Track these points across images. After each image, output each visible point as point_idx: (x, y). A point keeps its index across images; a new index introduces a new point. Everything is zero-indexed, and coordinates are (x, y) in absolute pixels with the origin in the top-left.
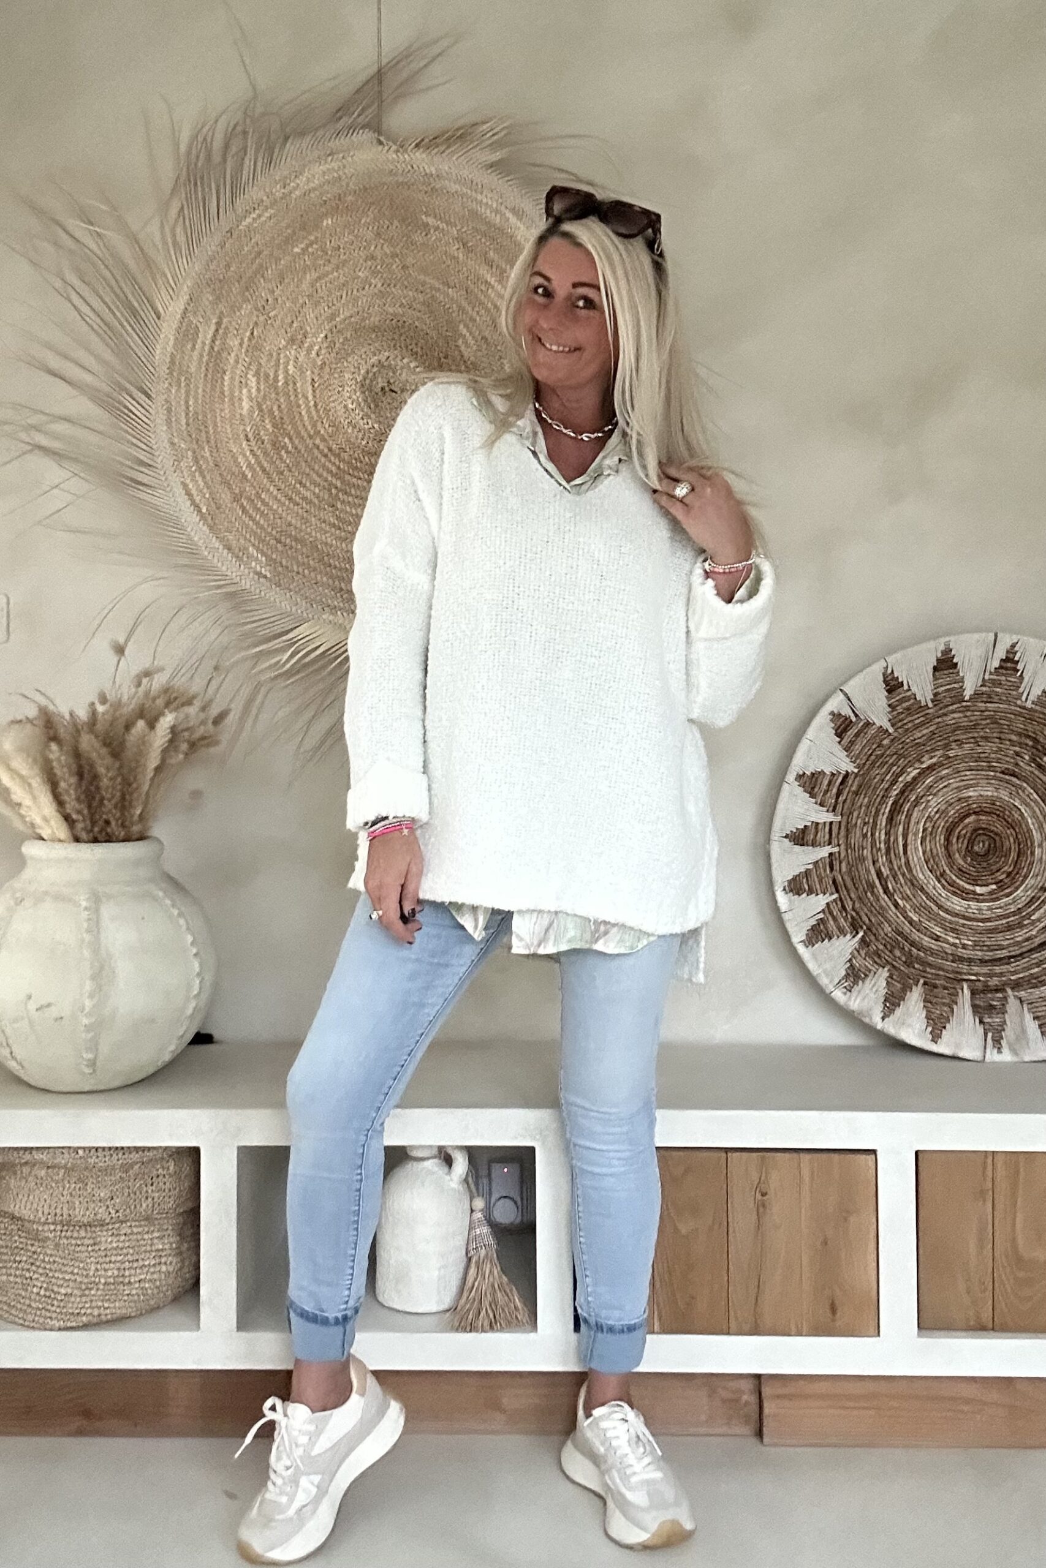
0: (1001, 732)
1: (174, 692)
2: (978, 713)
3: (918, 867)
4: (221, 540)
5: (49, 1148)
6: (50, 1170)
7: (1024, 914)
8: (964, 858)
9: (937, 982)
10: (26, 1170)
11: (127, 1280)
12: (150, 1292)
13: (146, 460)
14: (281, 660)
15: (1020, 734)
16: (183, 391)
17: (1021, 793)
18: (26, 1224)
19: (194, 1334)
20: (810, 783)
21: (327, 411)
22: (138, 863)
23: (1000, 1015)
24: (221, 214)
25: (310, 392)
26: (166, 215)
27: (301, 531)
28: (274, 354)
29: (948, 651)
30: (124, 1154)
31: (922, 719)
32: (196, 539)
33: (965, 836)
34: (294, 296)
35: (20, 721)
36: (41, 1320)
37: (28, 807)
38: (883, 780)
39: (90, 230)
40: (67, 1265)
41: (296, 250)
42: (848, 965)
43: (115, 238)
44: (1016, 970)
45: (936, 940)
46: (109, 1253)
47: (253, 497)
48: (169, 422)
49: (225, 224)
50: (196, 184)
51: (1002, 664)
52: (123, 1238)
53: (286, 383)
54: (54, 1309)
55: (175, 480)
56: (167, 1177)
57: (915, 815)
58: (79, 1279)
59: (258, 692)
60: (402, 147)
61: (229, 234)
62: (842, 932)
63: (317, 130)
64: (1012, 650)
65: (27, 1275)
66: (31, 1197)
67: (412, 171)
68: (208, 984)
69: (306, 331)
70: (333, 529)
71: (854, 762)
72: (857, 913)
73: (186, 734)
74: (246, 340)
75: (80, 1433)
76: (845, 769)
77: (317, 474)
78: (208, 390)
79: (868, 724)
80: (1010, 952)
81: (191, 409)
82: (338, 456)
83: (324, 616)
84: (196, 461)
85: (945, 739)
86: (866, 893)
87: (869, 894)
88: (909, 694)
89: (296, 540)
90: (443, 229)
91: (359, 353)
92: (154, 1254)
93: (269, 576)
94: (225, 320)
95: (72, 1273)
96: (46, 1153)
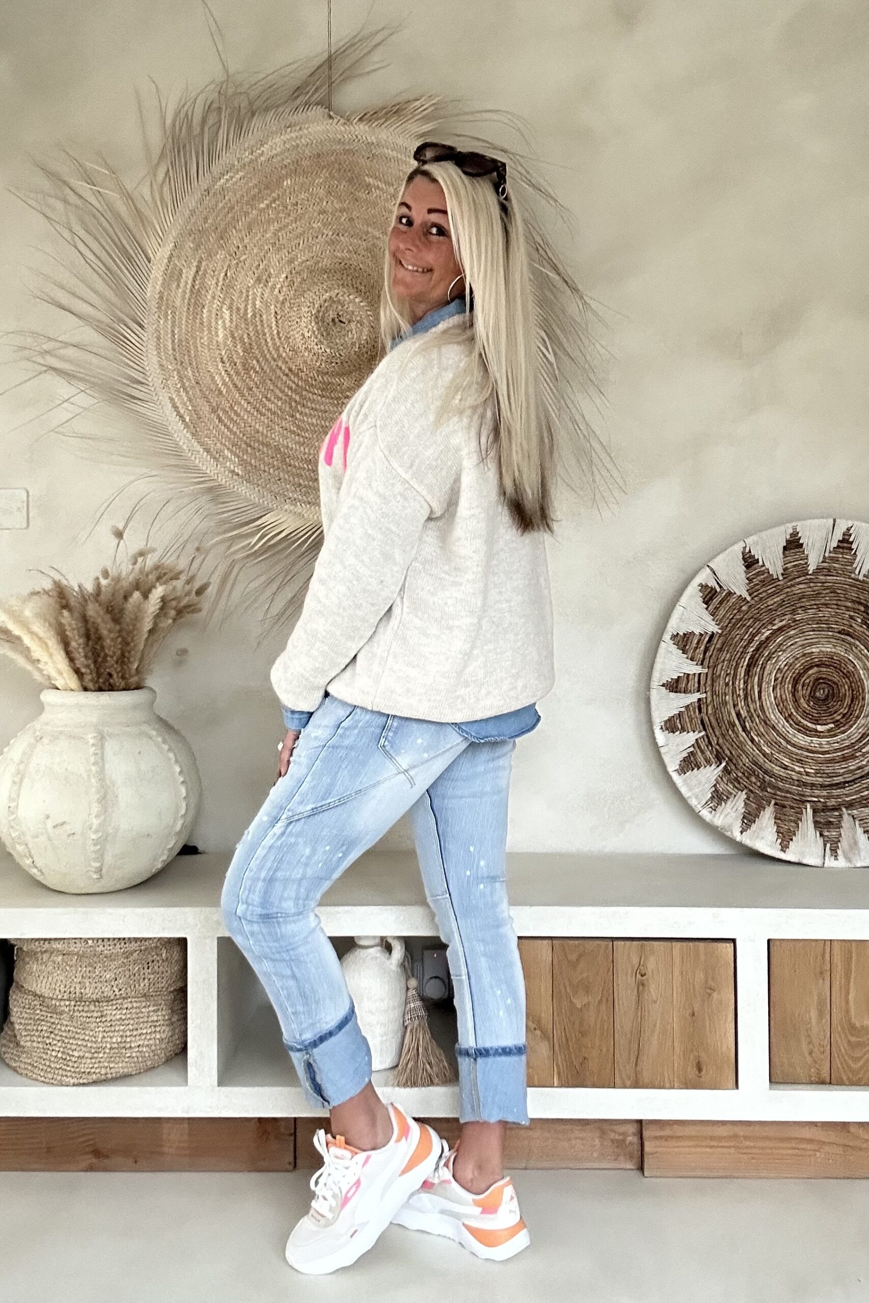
0: (840, 600)
1: (163, 569)
2: (820, 584)
3: (771, 711)
4: (202, 444)
5: (64, 939)
6: (65, 957)
7: (856, 748)
8: (808, 701)
9: (786, 803)
10: (45, 957)
11: (128, 1045)
12: (147, 1055)
13: (140, 379)
14: (250, 543)
15: (853, 601)
16: (169, 322)
17: (854, 648)
18: (46, 1000)
19: (182, 1088)
20: (683, 641)
21: (287, 338)
22: (135, 707)
23: (838, 830)
24: (200, 178)
25: (275, 323)
26: (155, 176)
27: (267, 437)
28: (244, 291)
29: (795, 534)
30: (125, 943)
31: (774, 589)
32: (181, 443)
33: (808, 685)
34: (260, 244)
35: (39, 592)
36: (59, 1078)
37: (46, 663)
38: (742, 639)
39: (91, 189)
40: (79, 1034)
41: (262, 206)
42: (713, 789)
43: (113, 195)
44: (849, 794)
45: (784, 768)
46: (114, 1024)
47: (227, 409)
48: (158, 348)
49: (204, 183)
50: (179, 151)
51: (840, 544)
52: (124, 1011)
53: (254, 315)
54: (68, 1069)
55: (164, 397)
56: (160, 962)
57: (768, 667)
58: (89, 1045)
59: (234, 567)
60: (348, 120)
61: (206, 193)
62: (708, 762)
63: (278, 107)
64: (847, 533)
65: (48, 1042)
66: (50, 979)
67: (356, 141)
68: (193, 806)
69: (270, 273)
70: (293, 435)
71: (718, 625)
72: (721, 748)
73: (174, 603)
74: (221, 280)
75: (91, 1169)
76: (711, 630)
77: (280, 390)
78: (189, 321)
79: (730, 594)
80: (844, 778)
81: (176, 336)
82: (297, 375)
83: (286, 507)
84: (181, 378)
85: (793, 605)
86: (728, 731)
87: (730, 732)
88: (763, 568)
89: (263, 444)
90: (382, 189)
91: (314, 291)
92: (150, 1024)
93: (240, 473)
94: (204, 263)
95: (83, 1039)
96: (62, 942)
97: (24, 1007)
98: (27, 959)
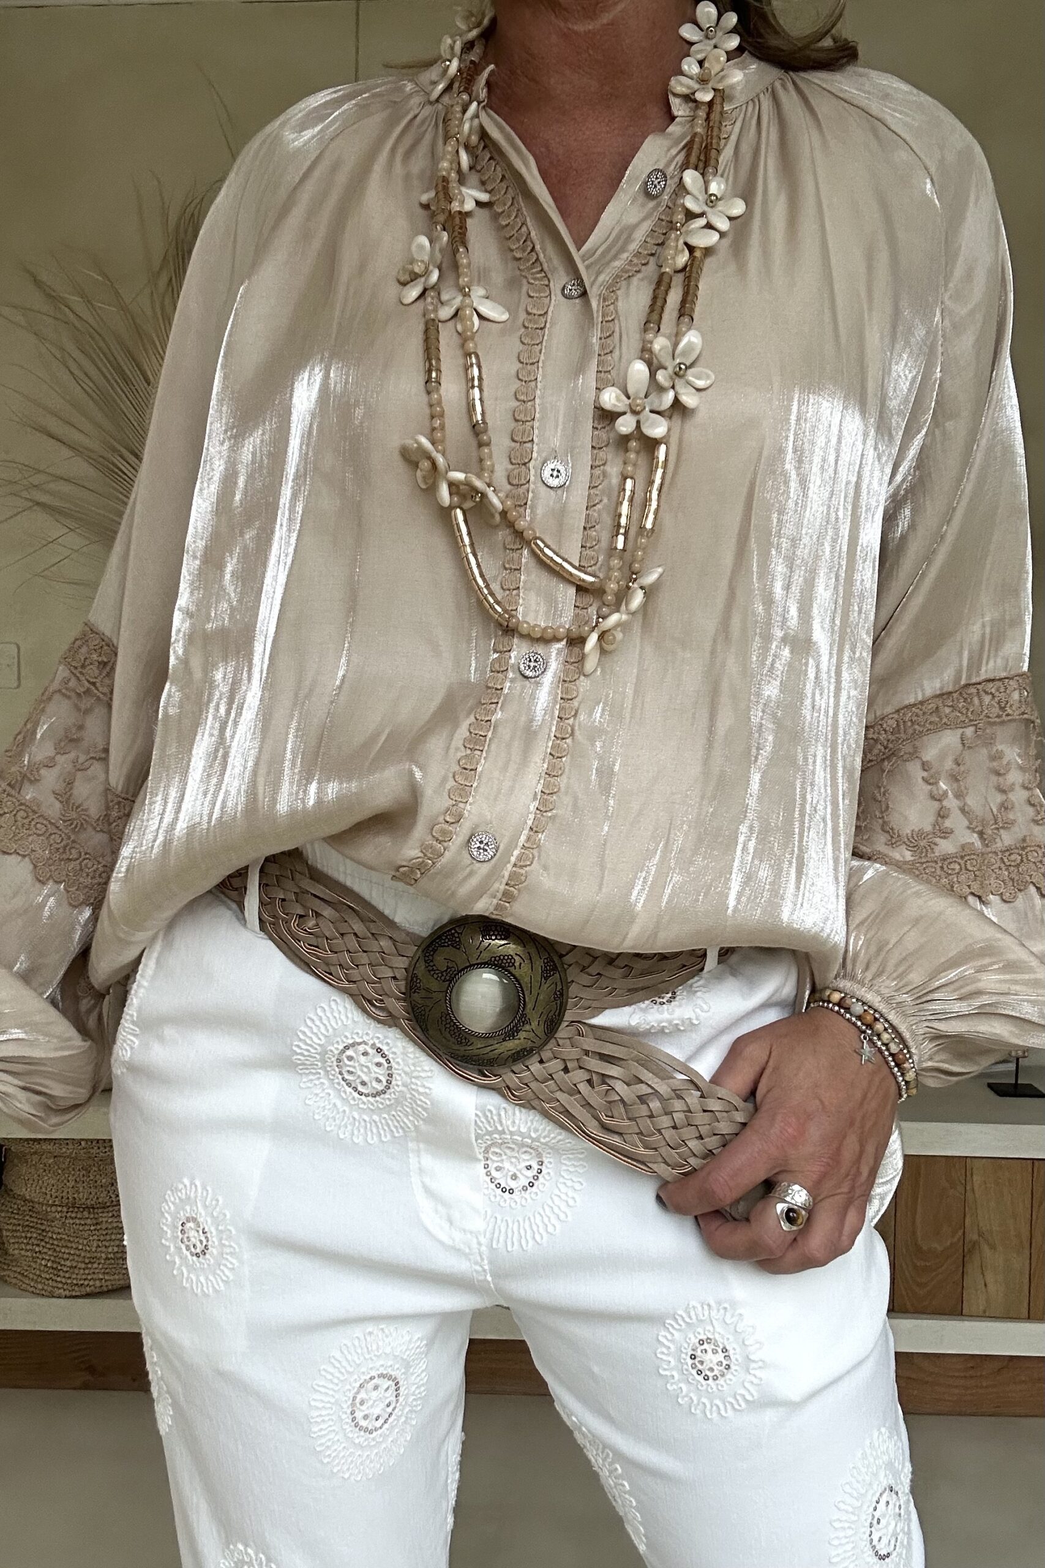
5: (56, 1140)
6: (56, 1159)
10: (35, 1158)
18: (37, 1206)
36: (50, 1289)
40: (71, 1242)
43: (110, 310)
46: (109, 1232)
54: (59, 1279)
58: (83, 1254)
65: (37, 1249)
66: (41, 1182)
75: (86, 1386)
95: (77, 1248)
96: (52, 1144)
97: (12, 1212)
98: (16, 1161)
